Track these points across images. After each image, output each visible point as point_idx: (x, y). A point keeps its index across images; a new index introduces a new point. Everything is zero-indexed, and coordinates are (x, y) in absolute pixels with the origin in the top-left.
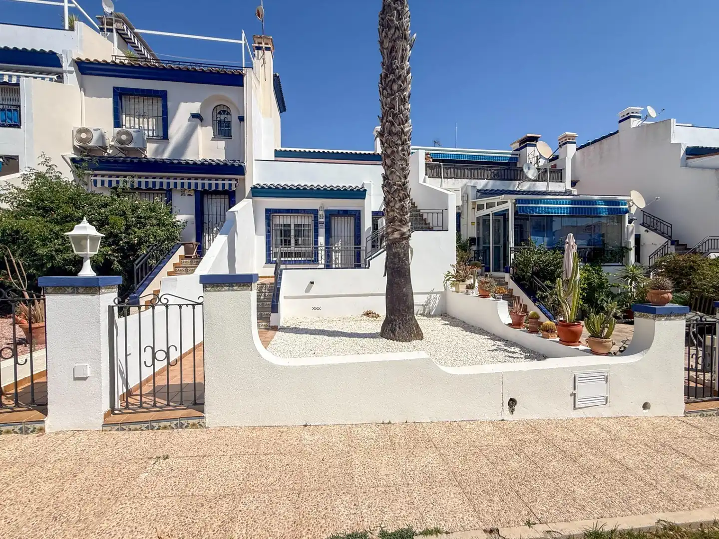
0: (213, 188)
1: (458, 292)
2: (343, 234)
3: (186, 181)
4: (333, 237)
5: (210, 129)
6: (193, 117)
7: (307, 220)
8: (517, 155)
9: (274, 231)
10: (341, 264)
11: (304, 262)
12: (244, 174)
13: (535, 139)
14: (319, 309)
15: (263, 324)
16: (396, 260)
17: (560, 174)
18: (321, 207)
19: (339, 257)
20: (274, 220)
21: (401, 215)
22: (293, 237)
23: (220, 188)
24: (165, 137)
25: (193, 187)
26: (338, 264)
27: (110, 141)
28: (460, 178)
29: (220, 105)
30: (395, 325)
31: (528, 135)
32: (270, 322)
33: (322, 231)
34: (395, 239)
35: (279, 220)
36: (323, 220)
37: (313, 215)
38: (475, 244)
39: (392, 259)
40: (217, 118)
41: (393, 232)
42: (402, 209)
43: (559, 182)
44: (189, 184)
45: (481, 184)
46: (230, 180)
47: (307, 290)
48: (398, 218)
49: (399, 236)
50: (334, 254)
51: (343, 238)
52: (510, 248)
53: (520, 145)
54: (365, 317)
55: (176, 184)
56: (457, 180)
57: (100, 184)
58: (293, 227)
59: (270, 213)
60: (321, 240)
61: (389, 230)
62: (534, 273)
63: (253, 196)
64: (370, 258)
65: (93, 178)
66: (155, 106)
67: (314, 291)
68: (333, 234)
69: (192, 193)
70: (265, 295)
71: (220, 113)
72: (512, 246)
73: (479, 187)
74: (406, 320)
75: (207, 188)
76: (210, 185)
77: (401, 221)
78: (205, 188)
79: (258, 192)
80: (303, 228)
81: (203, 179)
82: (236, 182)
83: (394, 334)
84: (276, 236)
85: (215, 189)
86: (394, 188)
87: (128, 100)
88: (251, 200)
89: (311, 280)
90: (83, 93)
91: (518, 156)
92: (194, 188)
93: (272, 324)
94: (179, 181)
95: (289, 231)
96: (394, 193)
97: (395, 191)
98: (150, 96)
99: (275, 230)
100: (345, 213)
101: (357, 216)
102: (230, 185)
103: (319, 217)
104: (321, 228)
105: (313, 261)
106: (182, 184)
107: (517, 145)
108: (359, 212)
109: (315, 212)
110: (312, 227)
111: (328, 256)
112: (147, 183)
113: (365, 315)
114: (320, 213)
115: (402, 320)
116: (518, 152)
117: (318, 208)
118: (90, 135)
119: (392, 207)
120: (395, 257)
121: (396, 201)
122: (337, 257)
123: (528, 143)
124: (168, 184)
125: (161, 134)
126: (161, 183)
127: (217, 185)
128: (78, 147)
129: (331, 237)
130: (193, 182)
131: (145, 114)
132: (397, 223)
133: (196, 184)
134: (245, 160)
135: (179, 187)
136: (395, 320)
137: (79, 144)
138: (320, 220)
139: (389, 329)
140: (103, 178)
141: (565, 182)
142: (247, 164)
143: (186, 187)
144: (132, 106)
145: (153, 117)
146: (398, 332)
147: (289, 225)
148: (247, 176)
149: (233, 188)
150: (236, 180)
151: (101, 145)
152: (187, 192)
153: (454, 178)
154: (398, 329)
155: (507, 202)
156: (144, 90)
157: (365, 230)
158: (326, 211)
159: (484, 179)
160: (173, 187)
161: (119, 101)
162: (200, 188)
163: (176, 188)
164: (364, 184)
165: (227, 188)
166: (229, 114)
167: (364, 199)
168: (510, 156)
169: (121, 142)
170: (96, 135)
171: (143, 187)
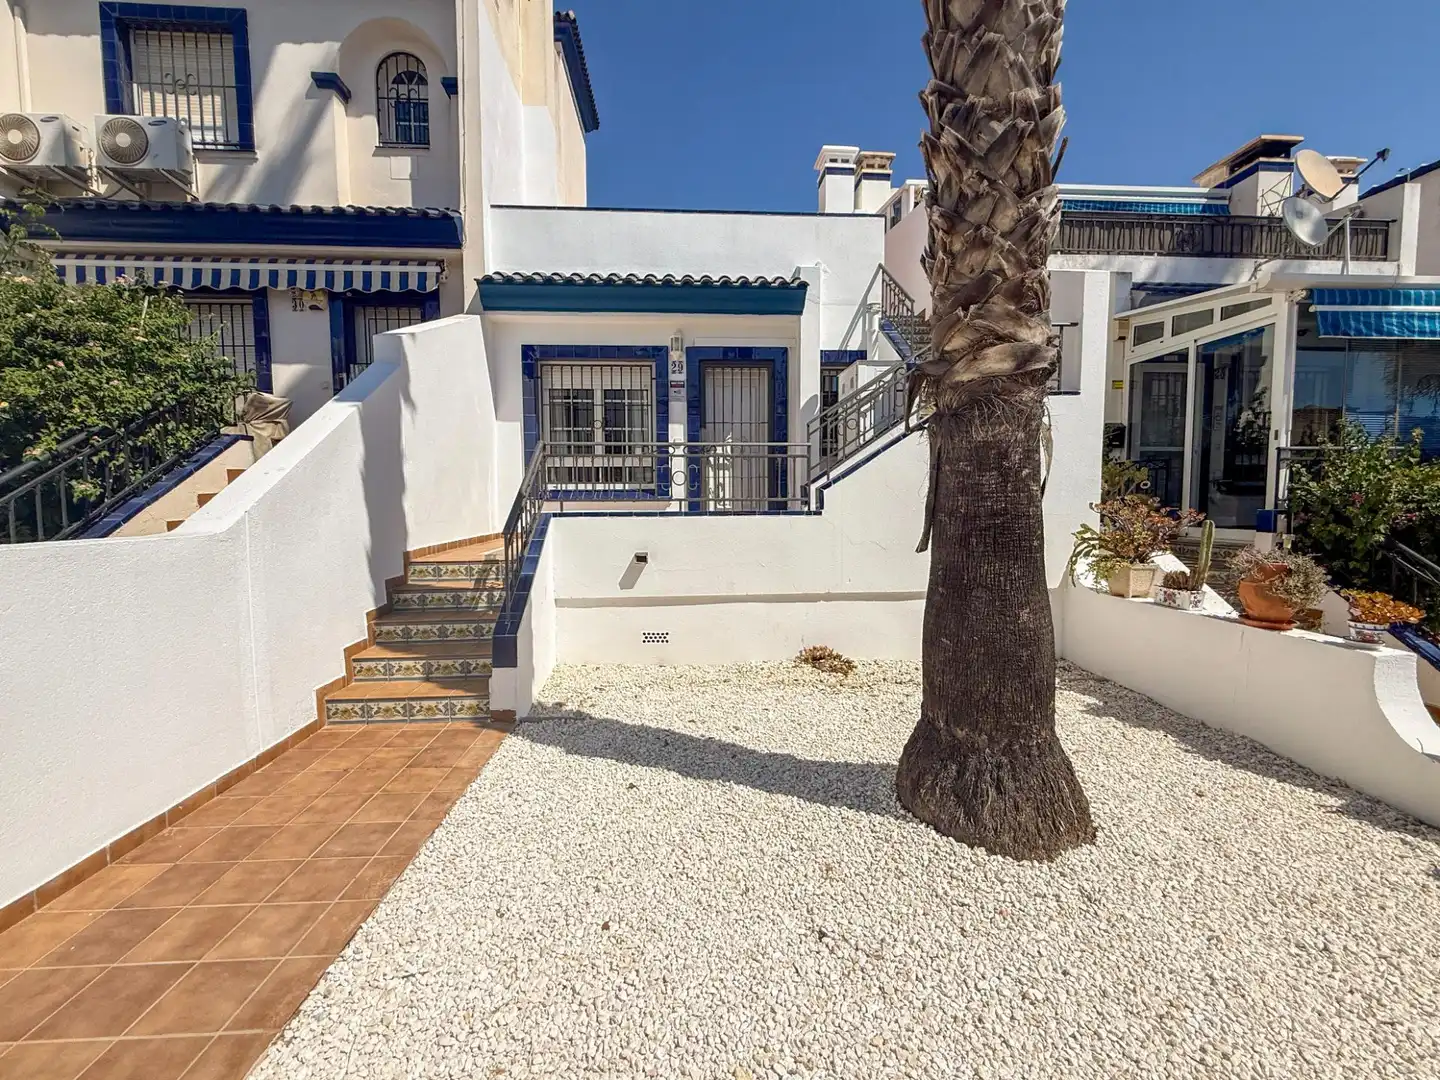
0: (376, 286)
1: (1122, 596)
2: (737, 419)
3: (302, 268)
4: (710, 427)
5: (370, 122)
6: (319, 87)
7: (636, 378)
8: (1224, 198)
9: (547, 409)
10: (732, 500)
11: (630, 495)
12: (458, 245)
13: (1283, 148)
14: (662, 638)
15: (467, 703)
16: (990, 479)
17: (1380, 238)
18: (677, 339)
19: (727, 480)
20: (546, 379)
21: (1019, 265)
22: (598, 424)
23: (395, 287)
24: (245, 143)
25: (320, 283)
26: (724, 500)
27: (89, 152)
28: (1079, 253)
29: (396, 54)
30: (979, 773)
31: (1263, 137)
32: (487, 696)
33: (678, 408)
34: (990, 379)
35: (562, 378)
36: (682, 377)
37: (654, 365)
38: (1121, 446)
39: (969, 475)
40: (389, 91)
41: (977, 348)
42: (1028, 234)
43: (1379, 260)
44: (311, 276)
45: (1142, 267)
46: (423, 262)
47: (628, 581)
48: (1006, 278)
49: (1007, 366)
50: (711, 474)
51: (737, 427)
52: (1279, 450)
53: (1232, 171)
54: (808, 668)
55: (274, 275)
56: (1068, 256)
57: (75, 279)
58: (598, 398)
59: (534, 359)
60: (677, 432)
61: (957, 342)
62: (1395, 534)
63: (486, 308)
64: (823, 481)
65: (55, 262)
66: (218, 58)
67: (649, 583)
68: (709, 418)
69: (322, 301)
70: (490, 598)
71: (398, 80)
72: (1283, 445)
73: (1138, 278)
74: (1026, 750)
75: (358, 284)
76: (367, 276)
77: (1017, 293)
78: (355, 286)
79: (500, 294)
80: (626, 401)
81: (348, 261)
82: (438, 269)
83: (972, 814)
84: (553, 423)
85: (379, 288)
86: (994, 131)
87: (142, 42)
88: (478, 317)
89: (641, 551)
90: (19, 21)
91: (1226, 202)
92: (323, 286)
93: (497, 704)
94: (283, 268)
95: (590, 408)
96: (993, 156)
97: (1002, 141)
98: (201, 29)
99: (552, 405)
100: (743, 357)
101: (776, 364)
102: (423, 277)
103: (670, 367)
104: (679, 400)
105: (651, 492)
106: (292, 275)
107: (1223, 174)
108: (785, 351)
109: (658, 354)
110: (650, 399)
111: (695, 478)
112: (197, 273)
113: (806, 661)
114: (675, 356)
115: (1008, 750)
116: (1226, 192)
117: (669, 344)
118: (31, 137)
119: (978, 228)
120: (982, 467)
121: (1002, 196)
122: (721, 481)
123: (1262, 159)
124: (255, 274)
125: (235, 138)
126: (236, 274)
127: (386, 277)
128: (5, 171)
129: (703, 425)
130: (320, 268)
131: (192, 81)
132: (999, 304)
133: (330, 276)
134: (462, 206)
135: (283, 285)
136: (976, 750)
137: (4, 163)
138: (673, 377)
139: (948, 783)
140: (81, 263)
141: (1398, 260)
142: (467, 215)
143: (301, 283)
144: (155, 62)
145: (212, 89)
146: (992, 810)
147: (589, 393)
148: (467, 252)
149: (431, 286)
150: (440, 263)
151: (63, 165)
152: (308, 300)
153: (1062, 253)
154: (992, 792)
155: (1268, 302)
156: (182, 7)
157: (802, 404)
158: (692, 352)
159: (1152, 254)
160: (267, 284)
161: (119, 44)
162: (339, 287)
163: (276, 285)
164: (798, 270)
165: (413, 285)
166: (423, 81)
167: (800, 313)
168: (1204, 201)
169: (115, 153)
170: (48, 134)
171: (187, 284)
